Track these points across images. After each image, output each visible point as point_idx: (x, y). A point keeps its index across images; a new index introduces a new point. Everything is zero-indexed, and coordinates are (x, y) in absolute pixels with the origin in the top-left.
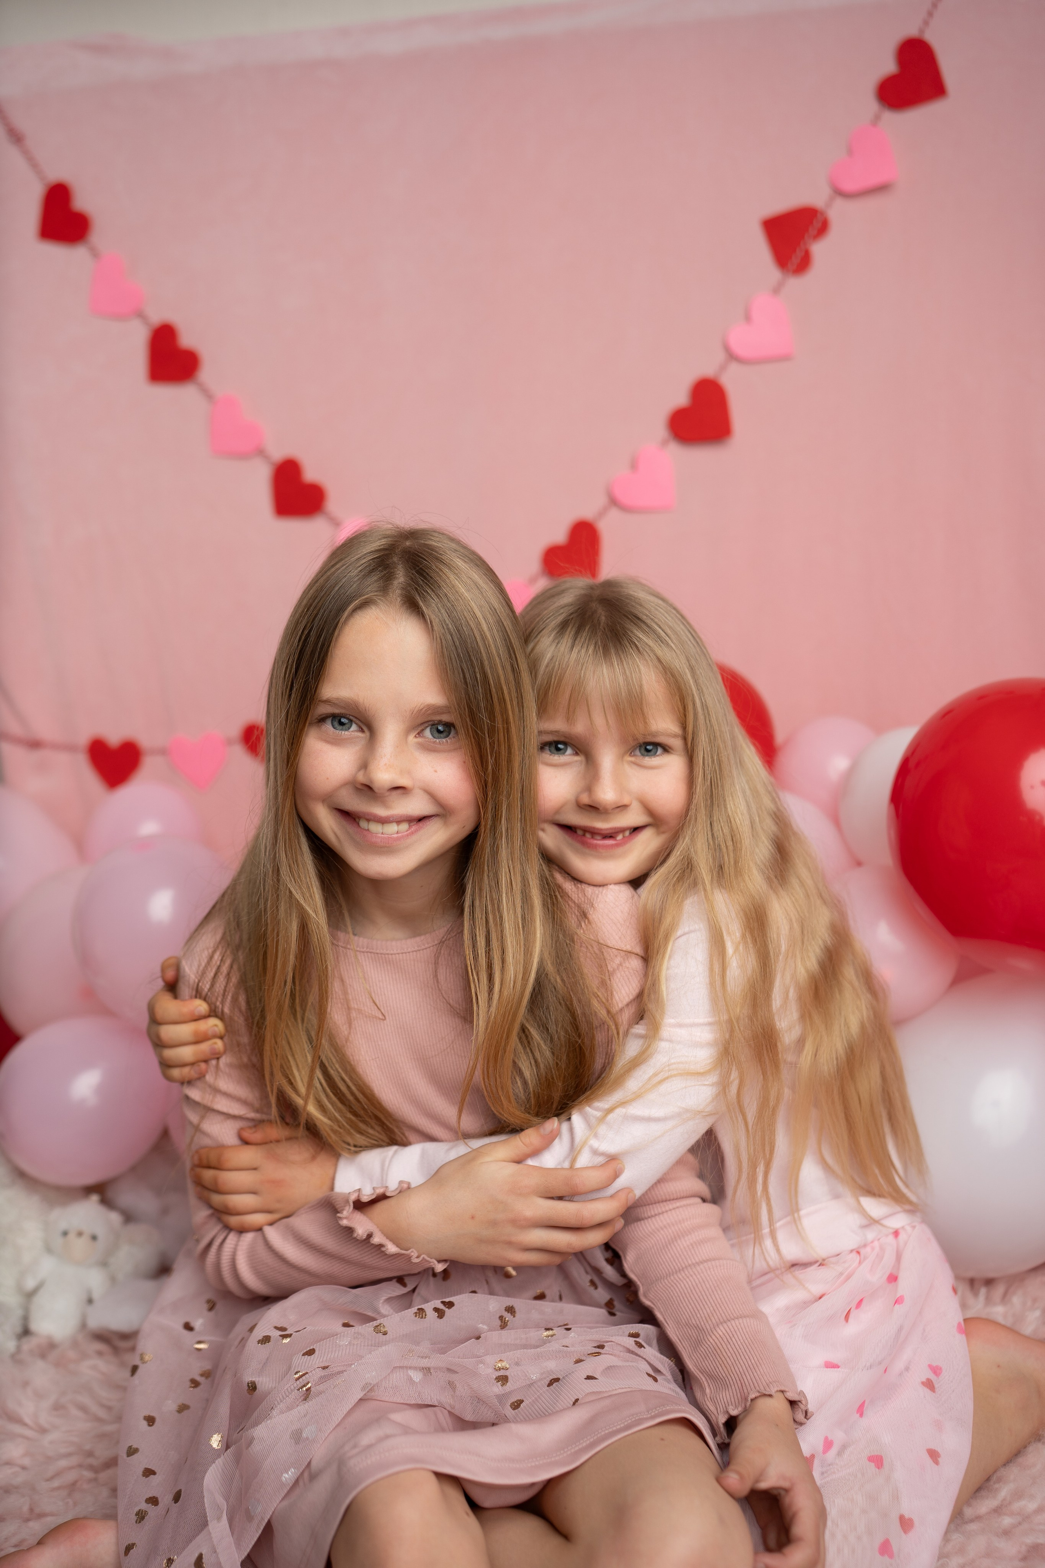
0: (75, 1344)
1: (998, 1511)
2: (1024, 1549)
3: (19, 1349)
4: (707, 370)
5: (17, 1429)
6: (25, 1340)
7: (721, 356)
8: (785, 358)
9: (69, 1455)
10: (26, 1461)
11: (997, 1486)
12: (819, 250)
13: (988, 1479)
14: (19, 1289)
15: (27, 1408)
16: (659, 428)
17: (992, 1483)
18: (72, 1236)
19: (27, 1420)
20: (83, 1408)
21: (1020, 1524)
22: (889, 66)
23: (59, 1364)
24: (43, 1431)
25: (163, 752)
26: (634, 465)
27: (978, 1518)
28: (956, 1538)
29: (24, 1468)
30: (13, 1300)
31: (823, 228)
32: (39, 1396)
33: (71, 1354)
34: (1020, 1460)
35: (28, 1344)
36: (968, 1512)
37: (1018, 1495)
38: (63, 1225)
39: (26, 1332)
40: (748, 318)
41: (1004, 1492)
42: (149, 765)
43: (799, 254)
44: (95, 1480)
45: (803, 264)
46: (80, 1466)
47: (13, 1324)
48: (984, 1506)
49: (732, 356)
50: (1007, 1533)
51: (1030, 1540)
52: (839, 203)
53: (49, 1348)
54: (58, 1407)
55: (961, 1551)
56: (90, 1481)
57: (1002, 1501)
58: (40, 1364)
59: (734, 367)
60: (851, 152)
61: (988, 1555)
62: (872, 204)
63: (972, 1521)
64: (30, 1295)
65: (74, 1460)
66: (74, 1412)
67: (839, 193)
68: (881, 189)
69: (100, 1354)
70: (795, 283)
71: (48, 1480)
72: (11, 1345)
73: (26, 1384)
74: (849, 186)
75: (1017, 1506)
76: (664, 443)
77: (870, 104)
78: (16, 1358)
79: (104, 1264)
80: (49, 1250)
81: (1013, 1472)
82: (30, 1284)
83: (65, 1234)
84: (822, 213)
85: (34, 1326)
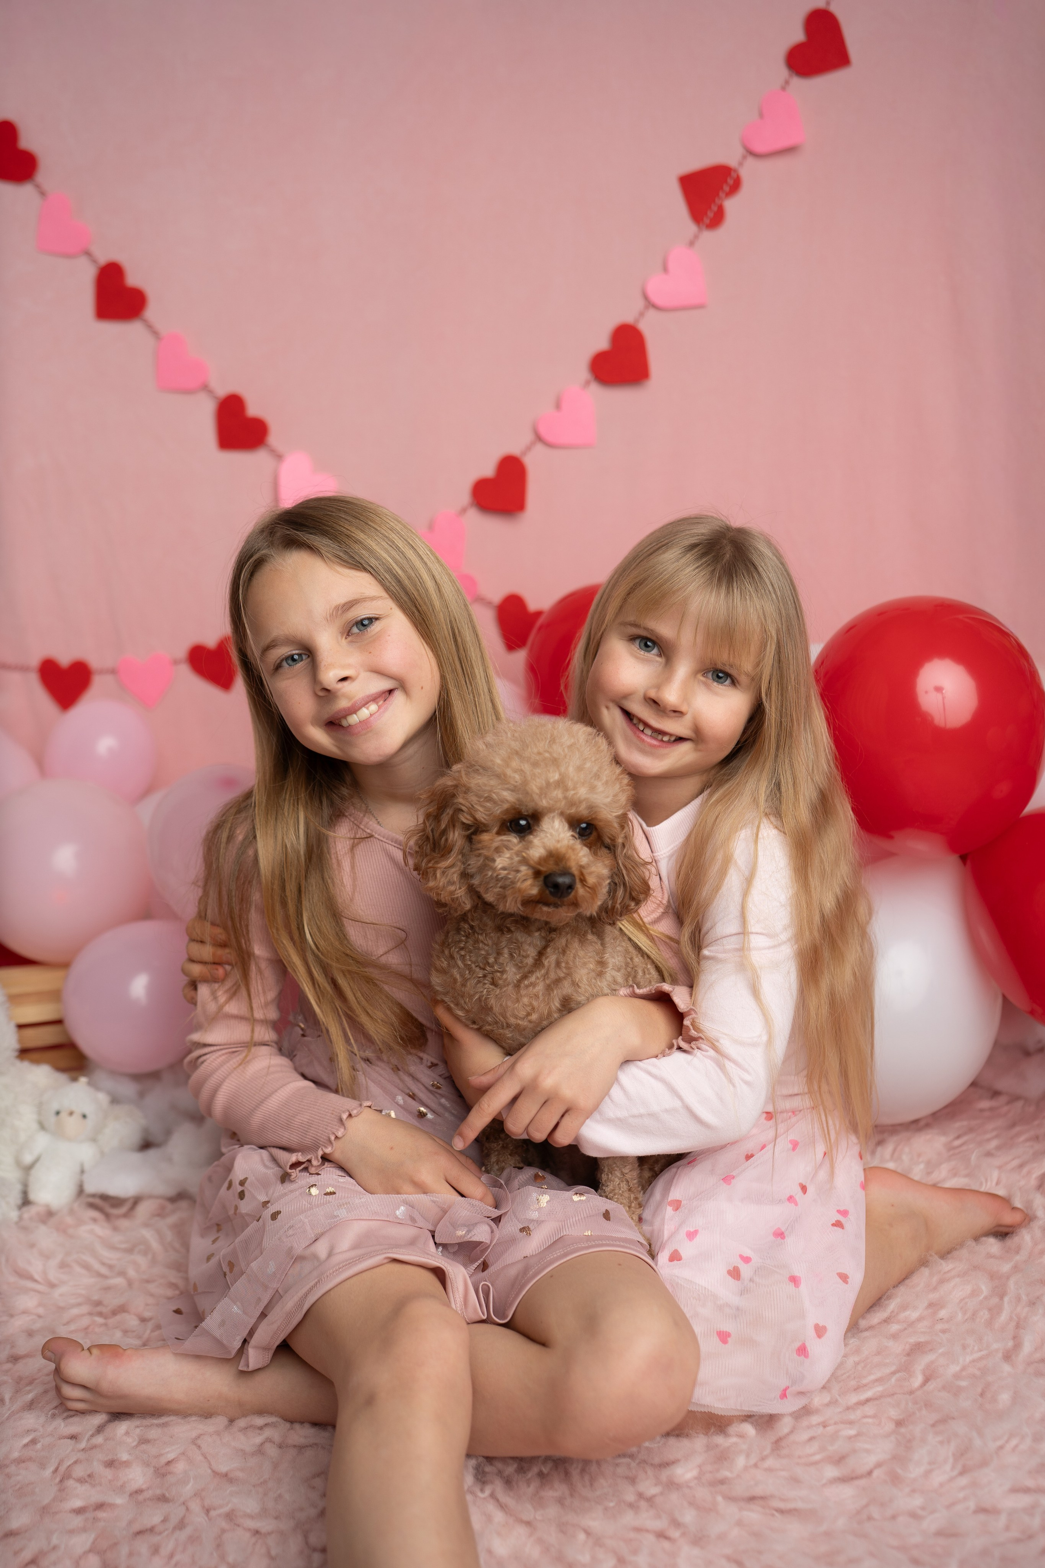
0: (71, 1212)
1: (886, 1321)
2: (908, 1347)
3: (21, 1218)
4: (628, 318)
5: (29, 1284)
6: (25, 1209)
7: (640, 304)
8: (700, 306)
9: (79, 1305)
10: (41, 1311)
11: (887, 1302)
12: (731, 205)
13: (880, 1298)
14: (18, 1163)
15: (36, 1267)
16: (583, 372)
17: (883, 1300)
18: (63, 1115)
19: (37, 1277)
20: (87, 1267)
21: (905, 1329)
22: (798, 35)
23: (62, 1229)
24: (52, 1286)
25: (113, 671)
26: (558, 406)
27: (870, 1328)
28: (853, 1342)
29: (40, 1316)
30: (13, 1175)
31: (736, 185)
32: (46, 1256)
33: (69, 1220)
34: (907, 1281)
35: (30, 1212)
36: (863, 1323)
37: (904, 1307)
38: (55, 1106)
39: (26, 1202)
40: (666, 269)
41: (892, 1305)
42: (98, 683)
43: (715, 208)
44: (106, 1325)
45: (717, 220)
46: (90, 1314)
47: (15, 1197)
48: (876, 1317)
49: (650, 304)
50: (895, 1336)
51: (912, 1340)
52: (750, 161)
53: (49, 1214)
54: (63, 1265)
55: (857, 1351)
56: (101, 1325)
57: (891, 1313)
58: (43, 1229)
59: (651, 314)
60: (761, 115)
61: (878, 1353)
62: (780, 163)
63: (866, 1330)
64: (28, 1169)
65: (85, 1309)
66: (78, 1269)
67: (751, 153)
68: (790, 150)
69: (95, 1220)
70: (708, 236)
71: (65, 1325)
72: (14, 1215)
73: (32, 1246)
74: (759, 148)
75: (902, 1316)
76: (587, 383)
77: (782, 71)
78: (21, 1225)
79: (94, 1140)
80: (42, 1126)
81: (902, 1289)
82: (28, 1159)
83: (58, 1113)
84: (735, 171)
85: (32, 1196)
